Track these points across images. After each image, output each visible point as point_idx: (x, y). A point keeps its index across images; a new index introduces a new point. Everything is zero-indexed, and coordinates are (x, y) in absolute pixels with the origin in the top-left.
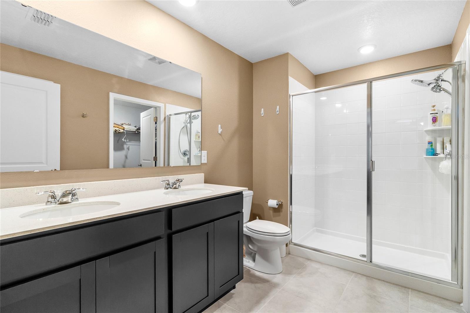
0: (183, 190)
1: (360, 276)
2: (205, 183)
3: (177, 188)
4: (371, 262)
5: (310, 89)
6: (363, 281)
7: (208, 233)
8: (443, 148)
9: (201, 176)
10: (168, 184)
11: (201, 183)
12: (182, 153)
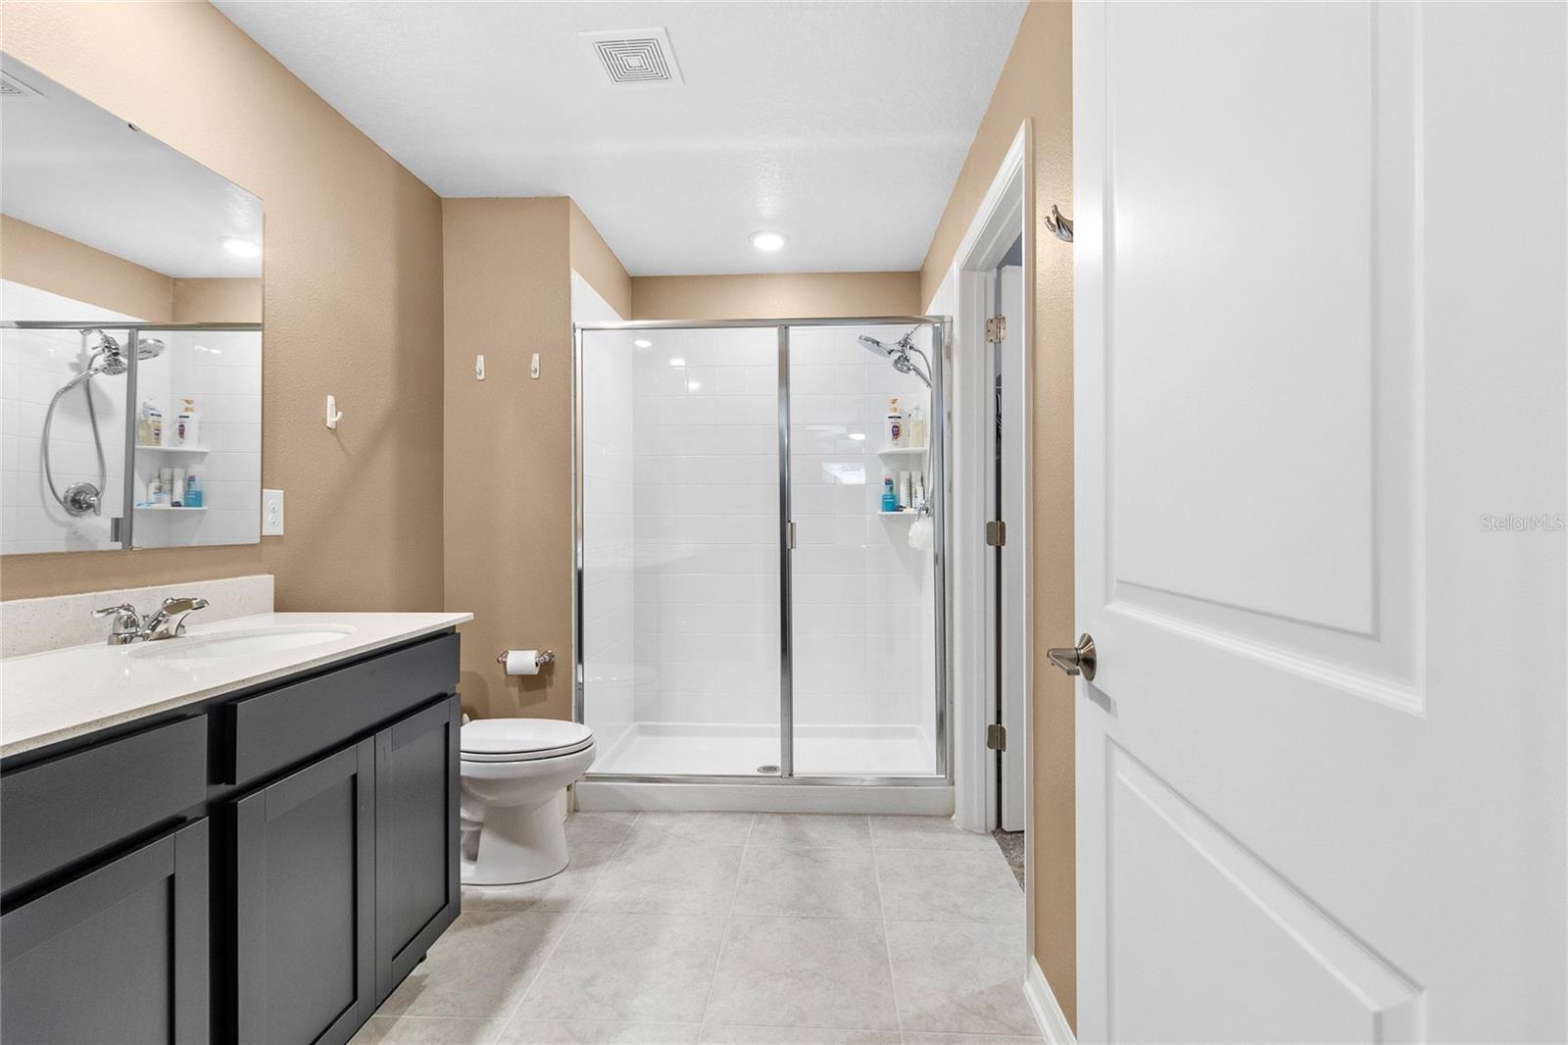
0: (200, 643)
1: (767, 816)
2: (275, 611)
3: (171, 637)
4: (791, 775)
5: (625, 319)
6: (777, 826)
7: (354, 778)
8: (911, 495)
9: (263, 585)
10: (131, 623)
11: (264, 611)
12: (62, 499)
